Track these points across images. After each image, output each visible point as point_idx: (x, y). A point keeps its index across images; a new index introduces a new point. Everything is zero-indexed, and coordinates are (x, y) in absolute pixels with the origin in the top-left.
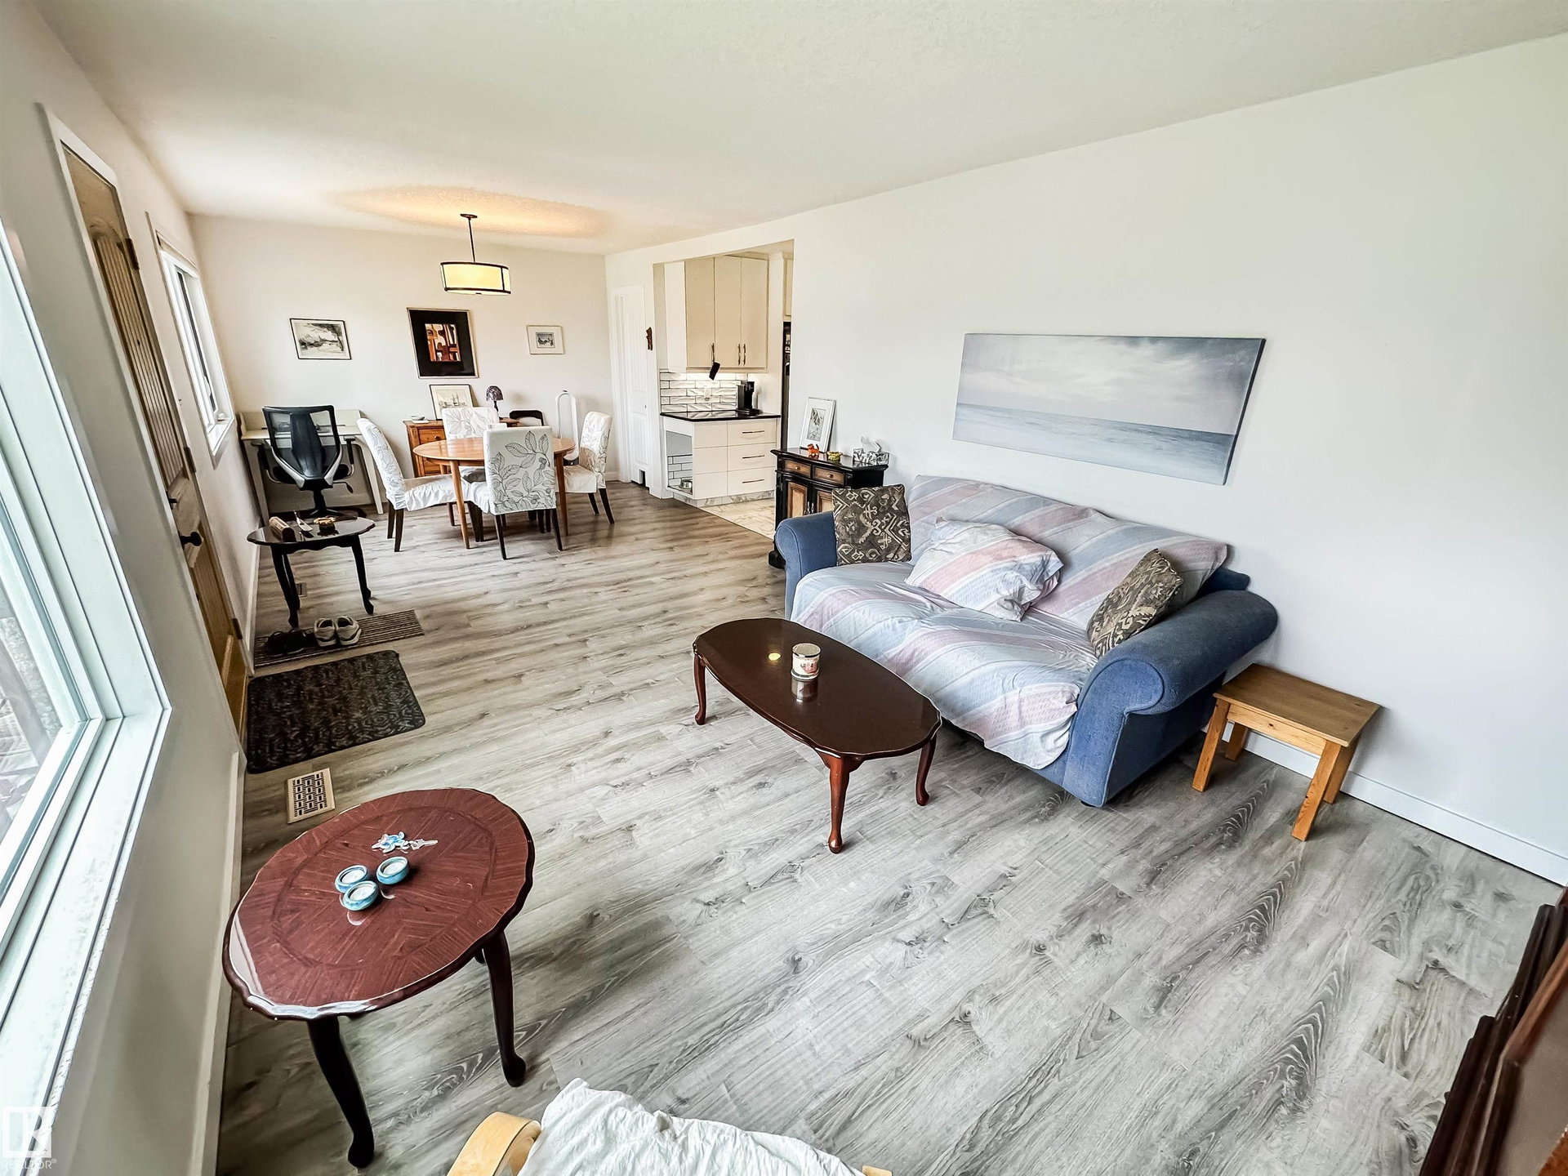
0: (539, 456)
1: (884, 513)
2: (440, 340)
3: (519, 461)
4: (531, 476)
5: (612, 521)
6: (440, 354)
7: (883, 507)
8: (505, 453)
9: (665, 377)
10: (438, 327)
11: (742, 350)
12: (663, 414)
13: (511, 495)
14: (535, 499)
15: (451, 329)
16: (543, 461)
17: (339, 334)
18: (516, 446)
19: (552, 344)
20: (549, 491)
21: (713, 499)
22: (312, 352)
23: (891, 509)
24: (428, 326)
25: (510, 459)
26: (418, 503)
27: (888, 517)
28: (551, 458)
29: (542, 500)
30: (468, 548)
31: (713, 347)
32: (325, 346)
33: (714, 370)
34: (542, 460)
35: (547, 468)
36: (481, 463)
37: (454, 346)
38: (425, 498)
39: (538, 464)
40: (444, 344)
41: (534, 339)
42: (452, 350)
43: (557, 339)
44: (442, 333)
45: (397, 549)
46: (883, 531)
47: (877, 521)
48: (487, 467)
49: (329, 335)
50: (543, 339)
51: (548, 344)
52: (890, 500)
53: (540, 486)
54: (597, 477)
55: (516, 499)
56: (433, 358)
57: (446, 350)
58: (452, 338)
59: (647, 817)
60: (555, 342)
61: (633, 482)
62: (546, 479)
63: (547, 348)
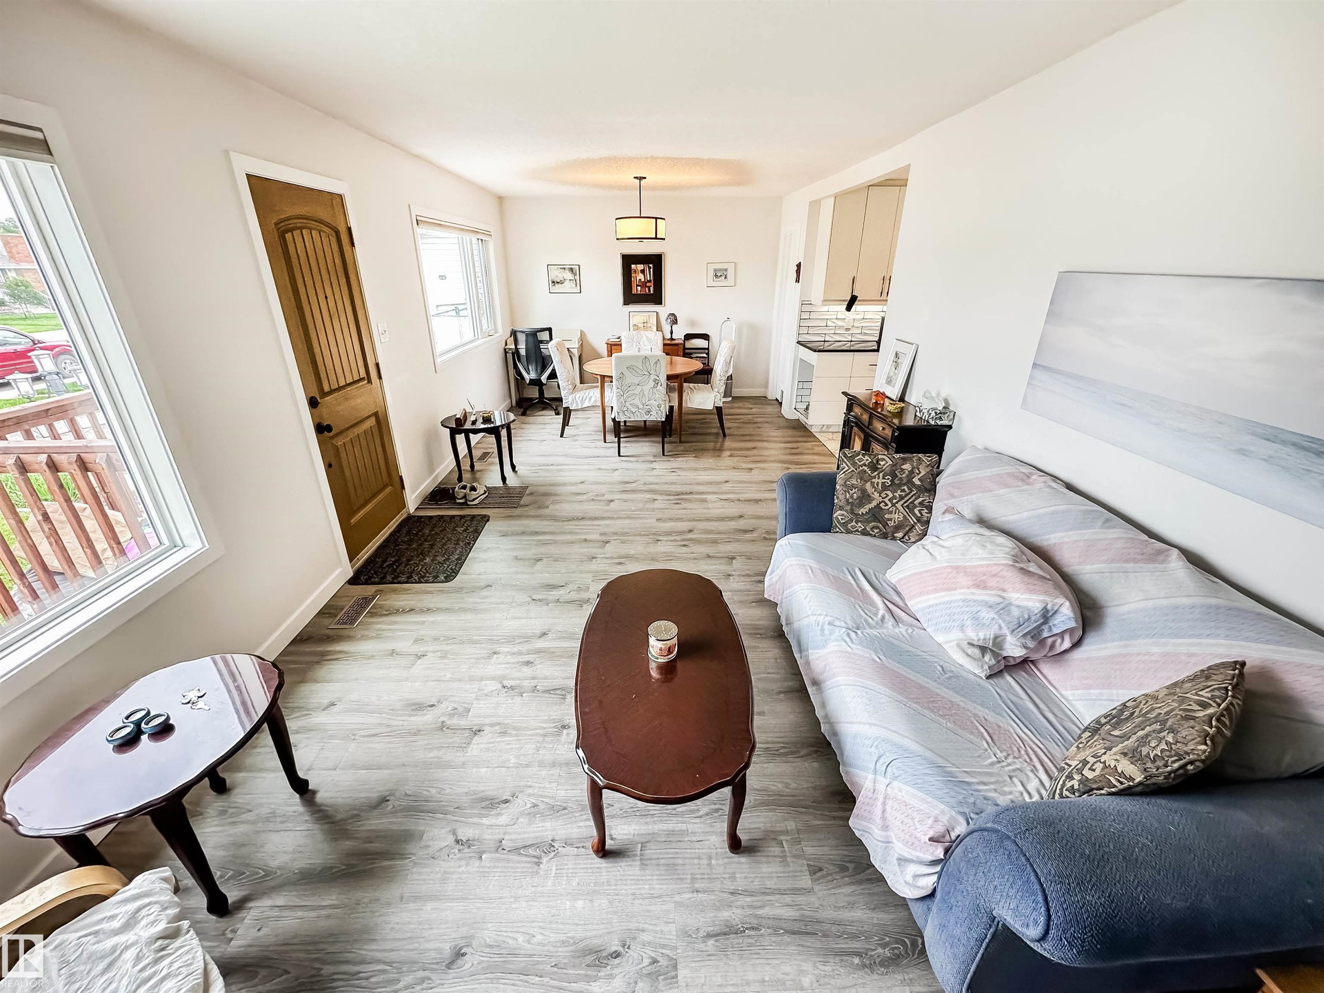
0: (653, 377)
1: (900, 485)
2: (641, 277)
3: (636, 380)
4: (646, 393)
5: (725, 435)
6: (639, 288)
7: (901, 479)
8: (627, 373)
9: (805, 308)
10: (640, 267)
11: (887, 283)
12: (798, 343)
13: (630, 407)
14: (649, 412)
15: (650, 268)
16: (656, 382)
17: (575, 275)
18: (635, 368)
19: (726, 278)
20: (659, 406)
21: (828, 426)
22: (558, 288)
23: (910, 481)
24: (633, 266)
25: (630, 378)
26: (577, 404)
27: (903, 491)
28: (663, 379)
29: (654, 413)
30: (605, 442)
31: (854, 281)
32: (566, 283)
33: (852, 301)
34: (654, 380)
35: (659, 387)
36: (612, 377)
37: (650, 281)
38: (582, 401)
39: (652, 383)
40: (643, 280)
41: (711, 273)
42: (648, 284)
43: (730, 274)
44: (643, 271)
45: (562, 436)
46: (893, 505)
47: (889, 493)
48: (614, 380)
49: (569, 275)
50: (720, 274)
51: (723, 278)
52: (912, 472)
53: (653, 401)
55: (634, 410)
56: (634, 291)
57: (643, 284)
58: (649, 275)
59: (497, 727)
60: (728, 276)
61: (776, 399)
62: (658, 396)
63: (722, 280)
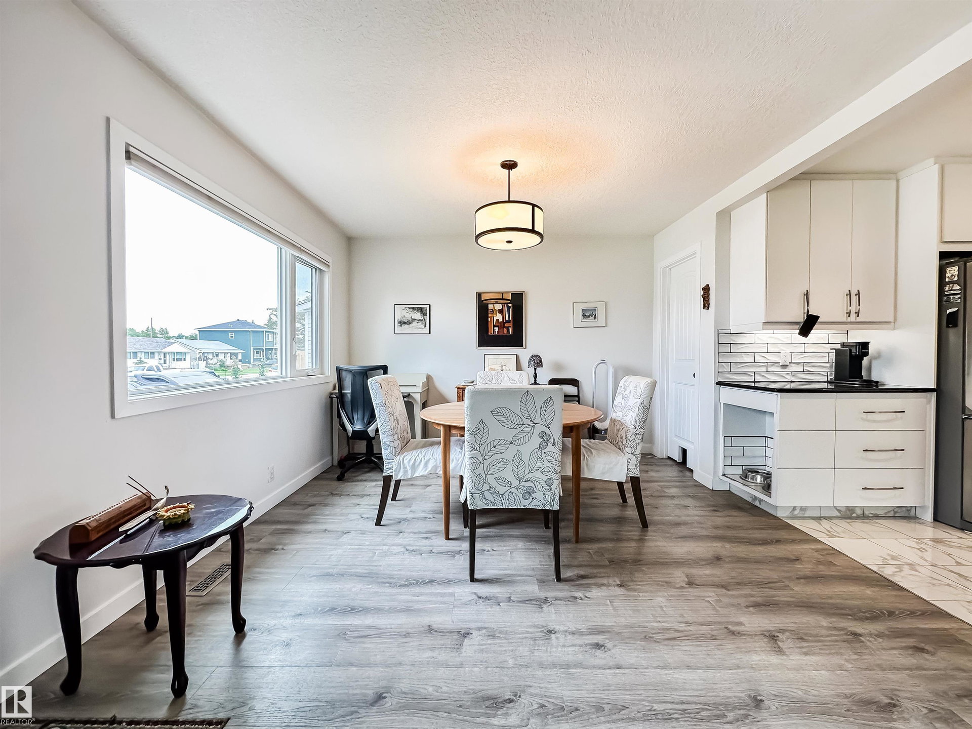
0: (539, 429)
2: (499, 317)
3: (509, 435)
4: (525, 458)
5: (645, 524)
6: (496, 329)
8: (491, 421)
9: (724, 339)
10: (499, 307)
11: (854, 299)
12: (719, 384)
13: (494, 484)
14: (529, 493)
15: (509, 308)
16: (545, 438)
17: (425, 314)
18: (506, 412)
19: (595, 318)
20: (549, 483)
21: (803, 509)
22: (406, 329)
24: (489, 305)
25: (497, 431)
26: (406, 472)
28: (557, 432)
29: (539, 495)
30: (448, 538)
31: (807, 294)
32: (414, 324)
33: (808, 325)
34: (542, 435)
35: (550, 448)
36: (462, 429)
37: (509, 322)
38: (414, 468)
39: (536, 441)
40: (501, 320)
41: (579, 314)
42: (507, 325)
43: (601, 314)
44: (501, 311)
45: (378, 523)
48: (466, 434)
49: (418, 316)
50: (589, 314)
51: (592, 318)
53: (537, 474)
54: (629, 460)
55: (501, 490)
56: (491, 332)
57: (501, 325)
58: (509, 316)
60: (599, 316)
61: (669, 458)
62: (547, 464)
63: (590, 322)
